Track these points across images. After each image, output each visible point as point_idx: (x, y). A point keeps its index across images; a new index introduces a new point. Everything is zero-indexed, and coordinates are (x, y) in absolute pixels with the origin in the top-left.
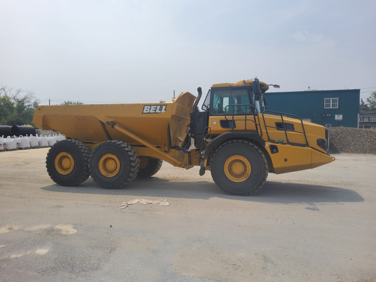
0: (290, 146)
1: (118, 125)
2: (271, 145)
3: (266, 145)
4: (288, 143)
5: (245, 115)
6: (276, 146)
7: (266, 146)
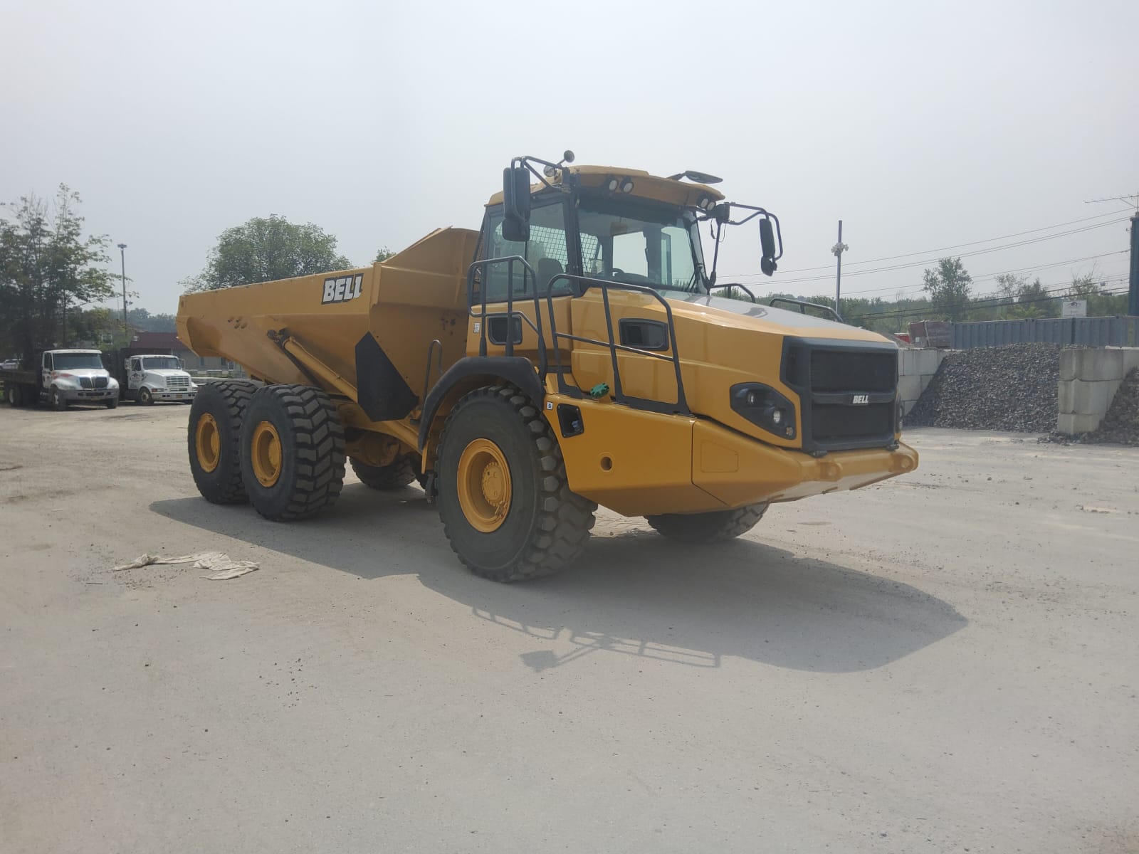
0: (623, 409)
1: (294, 341)
2: (561, 405)
3: (548, 403)
4: (619, 398)
5: (532, 299)
6: (577, 407)
7: (548, 407)
